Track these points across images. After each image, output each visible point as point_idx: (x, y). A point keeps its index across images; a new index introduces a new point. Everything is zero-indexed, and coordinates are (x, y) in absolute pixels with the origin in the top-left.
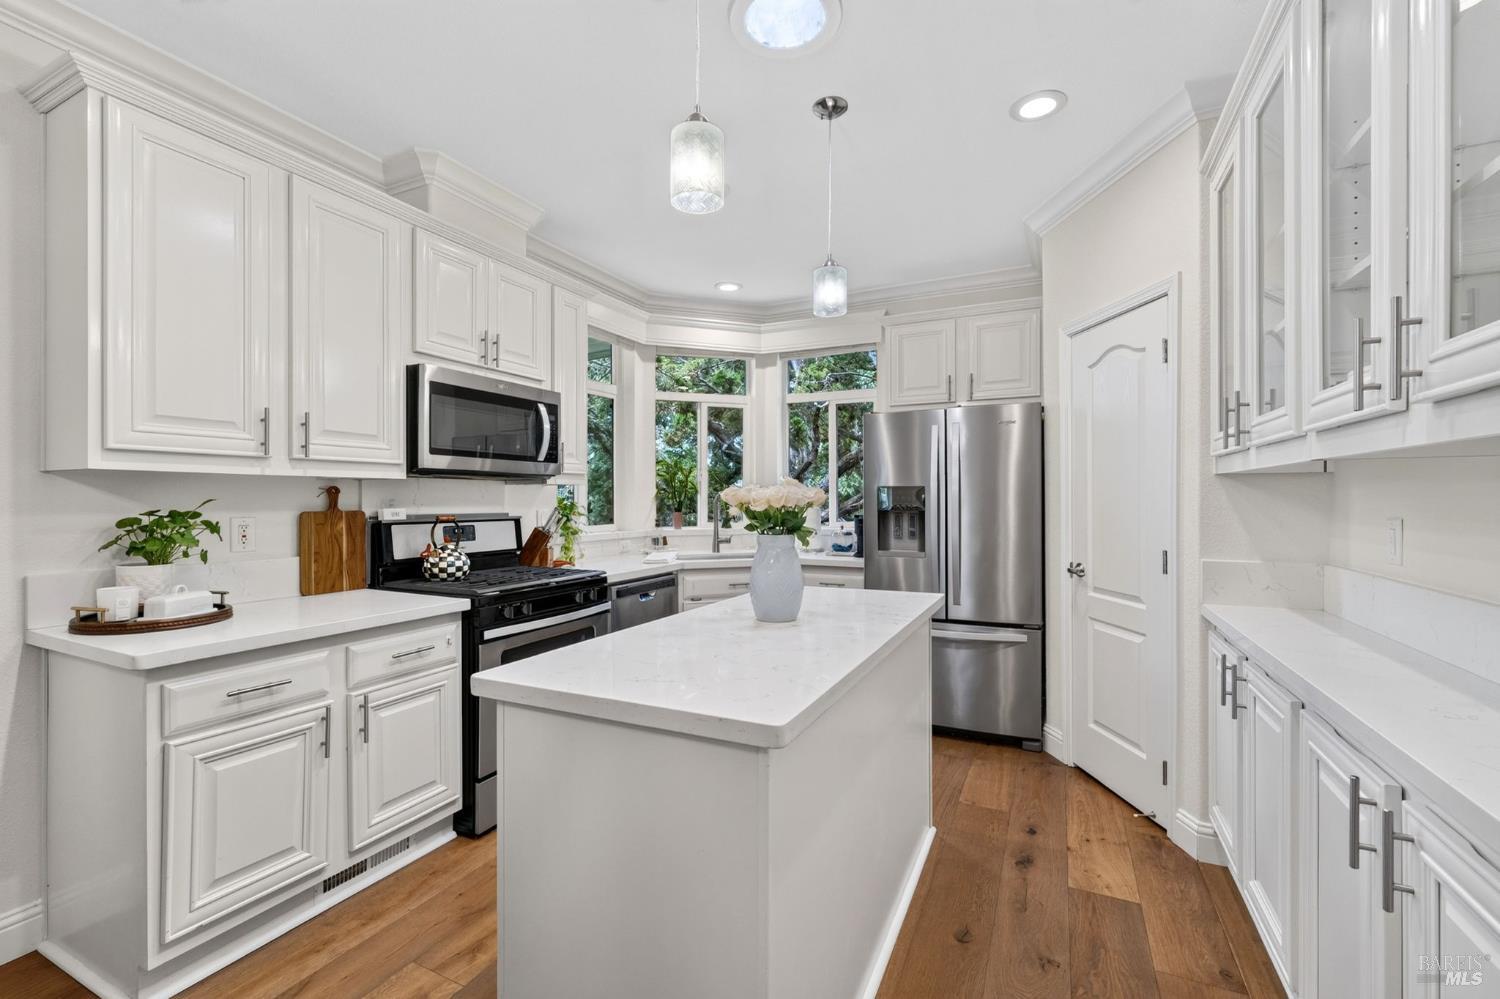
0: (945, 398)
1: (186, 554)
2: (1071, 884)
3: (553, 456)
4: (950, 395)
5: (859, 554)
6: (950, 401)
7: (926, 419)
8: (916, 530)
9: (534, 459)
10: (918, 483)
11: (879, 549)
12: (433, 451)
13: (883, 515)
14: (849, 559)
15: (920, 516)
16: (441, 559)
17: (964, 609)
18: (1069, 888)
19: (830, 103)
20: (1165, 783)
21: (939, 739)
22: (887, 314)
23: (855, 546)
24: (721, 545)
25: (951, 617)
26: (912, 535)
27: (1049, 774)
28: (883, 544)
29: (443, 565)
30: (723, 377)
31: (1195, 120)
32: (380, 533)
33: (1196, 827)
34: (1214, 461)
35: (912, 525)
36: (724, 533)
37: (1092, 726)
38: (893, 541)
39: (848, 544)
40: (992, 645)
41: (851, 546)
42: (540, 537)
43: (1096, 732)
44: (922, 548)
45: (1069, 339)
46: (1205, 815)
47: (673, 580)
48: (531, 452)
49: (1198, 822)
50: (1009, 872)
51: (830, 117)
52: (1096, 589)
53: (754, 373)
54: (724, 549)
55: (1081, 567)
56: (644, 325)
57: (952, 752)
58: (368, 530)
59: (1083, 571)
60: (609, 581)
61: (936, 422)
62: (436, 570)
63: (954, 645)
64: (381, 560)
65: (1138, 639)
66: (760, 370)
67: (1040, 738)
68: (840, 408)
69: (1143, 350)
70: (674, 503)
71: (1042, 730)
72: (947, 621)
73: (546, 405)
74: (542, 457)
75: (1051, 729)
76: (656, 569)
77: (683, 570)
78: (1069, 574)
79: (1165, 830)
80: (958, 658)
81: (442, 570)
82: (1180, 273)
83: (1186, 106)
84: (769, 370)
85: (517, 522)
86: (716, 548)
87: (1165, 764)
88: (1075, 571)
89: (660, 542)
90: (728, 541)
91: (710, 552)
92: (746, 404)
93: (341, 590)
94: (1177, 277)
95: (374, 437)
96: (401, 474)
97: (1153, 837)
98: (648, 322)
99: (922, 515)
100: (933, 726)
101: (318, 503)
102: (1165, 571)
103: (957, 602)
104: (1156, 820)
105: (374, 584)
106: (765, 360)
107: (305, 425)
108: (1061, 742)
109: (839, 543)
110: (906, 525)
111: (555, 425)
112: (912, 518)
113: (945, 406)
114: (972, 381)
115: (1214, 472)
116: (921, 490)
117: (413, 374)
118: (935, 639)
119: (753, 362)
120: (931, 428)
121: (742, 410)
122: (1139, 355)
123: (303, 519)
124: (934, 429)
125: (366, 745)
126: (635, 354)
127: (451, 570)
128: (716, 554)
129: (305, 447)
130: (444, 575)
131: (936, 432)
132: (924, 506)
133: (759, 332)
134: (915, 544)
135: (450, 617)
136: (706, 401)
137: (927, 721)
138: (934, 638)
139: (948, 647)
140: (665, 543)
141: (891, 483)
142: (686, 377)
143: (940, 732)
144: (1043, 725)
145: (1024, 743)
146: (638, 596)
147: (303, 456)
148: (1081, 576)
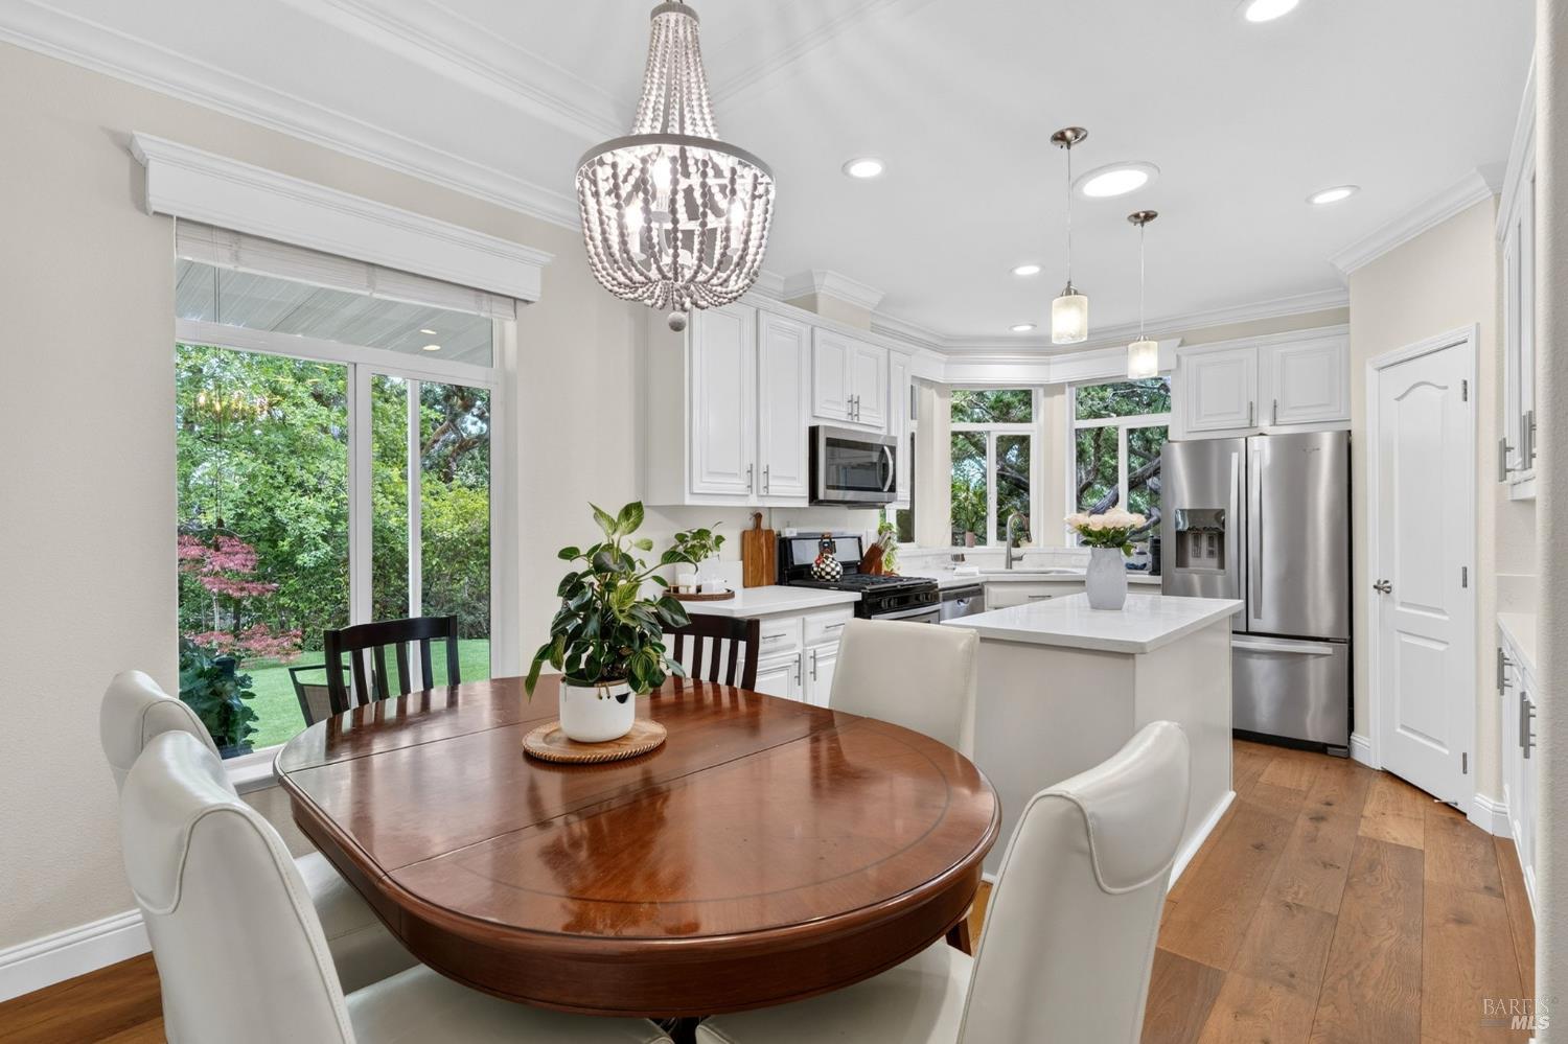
0: (1246, 423)
1: (706, 557)
2: (1360, 833)
3: (892, 489)
4: (1251, 421)
5: (1156, 571)
6: (1251, 427)
7: (1225, 445)
8: (1216, 549)
9: (879, 490)
10: (1216, 506)
11: (1177, 566)
12: (828, 487)
13: (1181, 535)
14: (1144, 577)
15: (1218, 537)
16: (827, 565)
17: (1268, 621)
18: (1357, 836)
19: (1142, 215)
20: (1465, 772)
21: (1239, 742)
22: (1182, 344)
23: (1150, 565)
24: (1014, 563)
25: (1250, 630)
26: (1211, 553)
27: (1353, 773)
28: (1181, 562)
29: (828, 570)
30: (1001, 401)
31: (1490, 193)
32: (785, 545)
33: (1491, 807)
34: (1509, 490)
35: (1211, 544)
36: (1015, 552)
37: (1399, 730)
38: (1191, 560)
39: (1142, 563)
40: (1302, 656)
41: (1145, 565)
42: (876, 551)
43: (1403, 735)
44: (1222, 565)
45: (1376, 373)
46: (1500, 796)
47: (980, 590)
48: (880, 485)
49: (1493, 802)
50: (1303, 824)
51: (1142, 223)
52: (1403, 604)
53: (1040, 402)
54: (1016, 565)
55: (1388, 585)
56: (942, 366)
57: (1254, 751)
58: (777, 543)
59: (1389, 587)
60: (940, 587)
61: (1237, 450)
62: (823, 574)
63: (1255, 655)
64: (787, 565)
65: (1442, 648)
66: (1049, 400)
67: (1346, 745)
68: (1131, 431)
69: (1446, 388)
70: (966, 524)
71: (1349, 739)
72: (1248, 633)
73: (889, 447)
74: (886, 489)
75: (1358, 738)
76: (967, 580)
77: (988, 582)
78: (1376, 590)
79: (1465, 815)
80: (1262, 670)
81: (828, 574)
82: (1478, 324)
83: (1482, 182)
84: (1058, 398)
85: (860, 539)
86: (1009, 565)
87: (1465, 755)
88: (1383, 588)
89: (960, 558)
90: (1020, 559)
91: (1003, 568)
92: (1032, 431)
93: (762, 585)
94: (1474, 328)
95: (794, 478)
96: (805, 503)
97: (1451, 818)
98: (946, 363)
99: (1221, 536)
100: (1234, 730)
101: (749, 524)
102: (1465, 585)
103: (1258, 615)
104: (1458, 807)
105: (780, 582)
106: (1053, 389)
107: (767, 473)
108: (1369, 748)
109: (1132, 562)
110: (1204, 544)
111: (894, 465)
112: (1211, 539)
113: (1246, 433)
114: (1275, 406)
115: (1510, 499)
116: (1221, 512)
117: (814, 432)
118: (1236, 650)
119: (1041, 391)
120: (1231, 456)
121: (1029, 436)
122: (1443, 392)
123: (744, 534)
124: (1235, 456)
125: (801, 687)
126: (933, 392)
127: (834, 573)
128: (1009, 570)
129: (767, 487)
130: (828, 577)
131: (1236, 459)
132: (1224, 527)
133: (1049, 364)
134: (1214, 562)
135: (845, 605)
136: (995, 430)
137: (1227, 725)
138: (1234, 648)
139: (1251, 657)
140: (963, 560)
141: (1187, 506)
142: (963, 403)
143: (1241, 736)
144: (1350, 735)
145: (1329, 749)
146: (956, 601)
147: (765, 494)
148: (1388, 592)
